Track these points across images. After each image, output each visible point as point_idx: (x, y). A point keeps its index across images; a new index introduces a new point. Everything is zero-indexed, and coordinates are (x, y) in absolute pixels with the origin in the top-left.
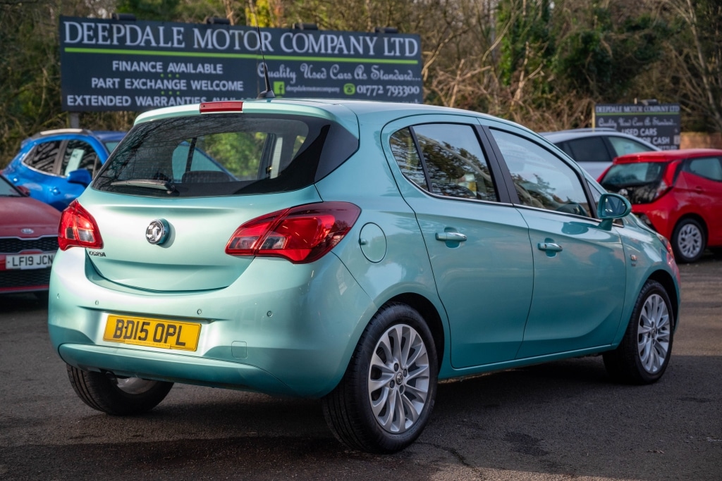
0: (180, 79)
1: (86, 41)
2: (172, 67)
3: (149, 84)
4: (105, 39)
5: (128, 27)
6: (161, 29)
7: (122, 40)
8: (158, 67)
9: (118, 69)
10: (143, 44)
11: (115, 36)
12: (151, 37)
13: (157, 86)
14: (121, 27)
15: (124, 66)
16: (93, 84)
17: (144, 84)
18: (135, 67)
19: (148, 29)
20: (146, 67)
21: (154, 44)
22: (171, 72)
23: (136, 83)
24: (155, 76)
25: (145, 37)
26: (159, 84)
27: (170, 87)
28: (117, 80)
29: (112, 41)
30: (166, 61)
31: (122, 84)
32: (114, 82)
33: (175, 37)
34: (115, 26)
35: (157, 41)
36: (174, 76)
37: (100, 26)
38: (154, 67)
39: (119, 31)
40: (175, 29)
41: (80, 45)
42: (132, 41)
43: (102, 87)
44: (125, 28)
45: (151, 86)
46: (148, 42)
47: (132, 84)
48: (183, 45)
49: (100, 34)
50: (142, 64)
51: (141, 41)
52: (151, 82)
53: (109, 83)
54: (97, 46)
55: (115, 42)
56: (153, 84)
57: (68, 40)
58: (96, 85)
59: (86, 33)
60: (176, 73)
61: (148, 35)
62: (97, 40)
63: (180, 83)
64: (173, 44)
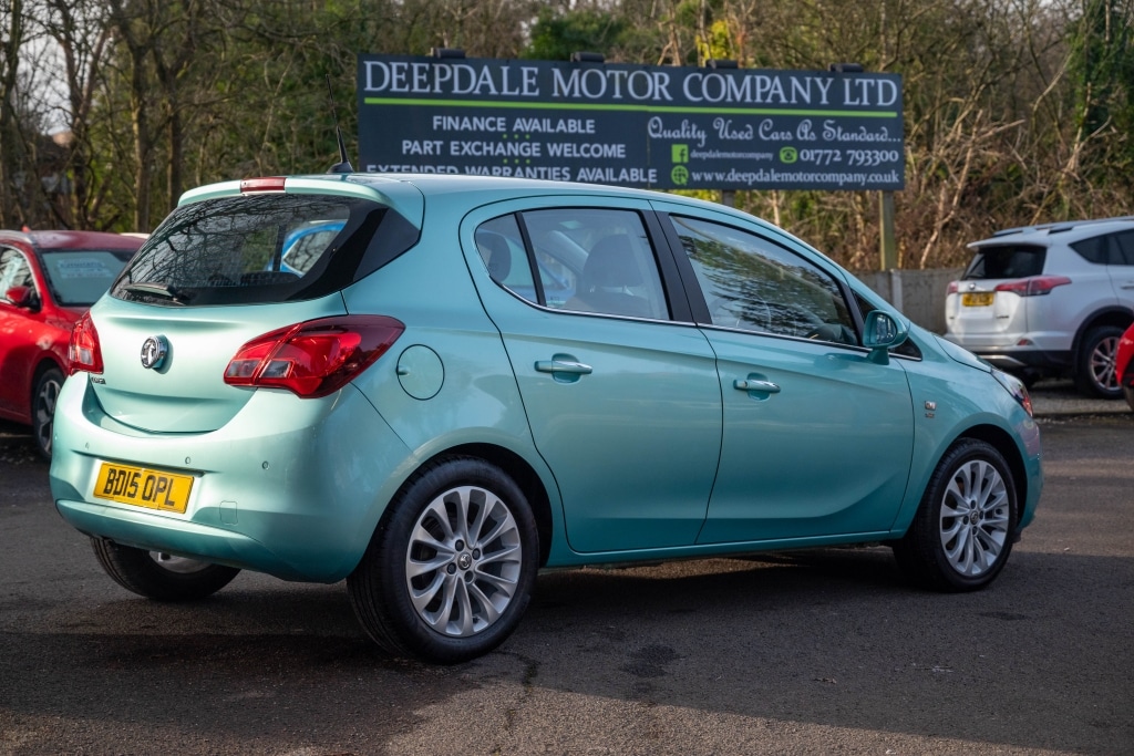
0: (531, 141)
1: (395, 88)
2: (519, 125)
3: (485, 148)
4: (422, 85)
5: (456, 67)
6: (505, 69)
7: (447, 86)
8: (499, 124)
9: (440, 127)
10: (477, 92)
11: (438, 80)
12: (490, 82)
13: (498, 151)
14: (447, 67)
15: (450, 123)
16: (405, 148)
17: (479, 148)
18: (466, 124)
19: (486, 70)
20: (482, 124)
21: (493, 91)
22: (519, 131)
23: (466, 148)
24: (494, 138)
25: (481, 82)
26: (500, 149)
27: (516, 153)
28: (439, 143)
29: (433, 88)
30: (511, 116)
31: (446, 148)
32: (435, 146)
33: (526, 81)
34: (437, 67)
35: (499, 87)
36: (522, 136)
37: (416, 66)
38: (493, 124)
39: (443, 73)
40: (525, 70)
41: (387, 93)
42: (460, 88)
43: (416, 153)
44: (452, 69)
45: (488, 152)
46: (485, 88)
47: (461, 148)
48: (537, 93)
49: (416, 77)
50: (475, 120)
51: (474, 86)
52: (488, 145)
53: (428, 147)
54: (411, 95)
55: (437, 89)
56: (491, 148)
57: (369, 87)
58: (408, 151)
59: (395, 76)
60: (525, 133)
61: (485, 79)
62: (411, 87)
63: (531, 147)
64: (521, 91)
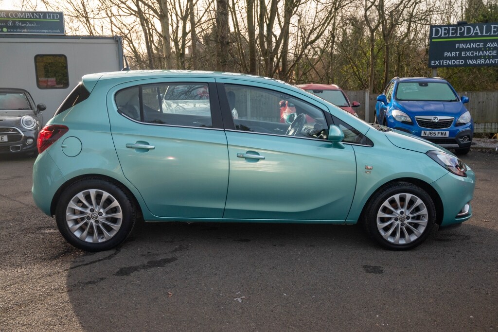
0: (493, 50)
1: (443, 36)
2: (489, 45)
3: (475, 53)
4: (453, 34)
5: (466, 27)
6: (485, 26)
7: (462, 34)
8: (481, 45)
9: (458, 47)
10: (473, 35)
11: (459, 32)
12: (478, 31)
13: (480, 54)
14: (462, 27)
15: (462, 46)
16: (445, 55)
17: (472, 54)
18: (468, 45)
19: (477, 27)
20: (474, 46)
21: (480, 34)
22: (489, 47)
23: (468, 54)
24: (479, 50)
25: (475, 31)
26: (481, 53)
27: (487, 54)
28: (457, 53)
29: (457, 34)
30: (485, 42)
31: (460, 54)
32: (456, 54)
33: (493, 30)
34: (459, 28)
35: (482, 32)
36: (490, 49)
37: (451, 28)
38: (478, 45)
39: (461, 29)
40: (493, 26)
41: (440, 37)
42: (467, 34)
43: (449, 56)
44: (464, 28)
45: (476, 55)
46: (476, 34)
47: (466, 54)
48: (497, 34)
49: (451, 31)
50: (472, 44)
51: (472, 33)
52: (476, 52)
53: (453, 54)
54: (449, 37)
55: (458, 35)
56: (477, 53)
57: (434, 36)
58: (446, 55)
59: (443, 32)
60: (491, 47)
61: (477, 30)
62: (449, 35)
63: (493, 52)
64: (491, 33)
